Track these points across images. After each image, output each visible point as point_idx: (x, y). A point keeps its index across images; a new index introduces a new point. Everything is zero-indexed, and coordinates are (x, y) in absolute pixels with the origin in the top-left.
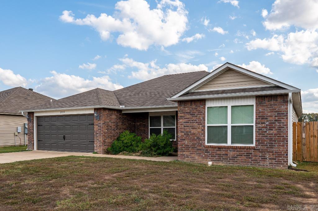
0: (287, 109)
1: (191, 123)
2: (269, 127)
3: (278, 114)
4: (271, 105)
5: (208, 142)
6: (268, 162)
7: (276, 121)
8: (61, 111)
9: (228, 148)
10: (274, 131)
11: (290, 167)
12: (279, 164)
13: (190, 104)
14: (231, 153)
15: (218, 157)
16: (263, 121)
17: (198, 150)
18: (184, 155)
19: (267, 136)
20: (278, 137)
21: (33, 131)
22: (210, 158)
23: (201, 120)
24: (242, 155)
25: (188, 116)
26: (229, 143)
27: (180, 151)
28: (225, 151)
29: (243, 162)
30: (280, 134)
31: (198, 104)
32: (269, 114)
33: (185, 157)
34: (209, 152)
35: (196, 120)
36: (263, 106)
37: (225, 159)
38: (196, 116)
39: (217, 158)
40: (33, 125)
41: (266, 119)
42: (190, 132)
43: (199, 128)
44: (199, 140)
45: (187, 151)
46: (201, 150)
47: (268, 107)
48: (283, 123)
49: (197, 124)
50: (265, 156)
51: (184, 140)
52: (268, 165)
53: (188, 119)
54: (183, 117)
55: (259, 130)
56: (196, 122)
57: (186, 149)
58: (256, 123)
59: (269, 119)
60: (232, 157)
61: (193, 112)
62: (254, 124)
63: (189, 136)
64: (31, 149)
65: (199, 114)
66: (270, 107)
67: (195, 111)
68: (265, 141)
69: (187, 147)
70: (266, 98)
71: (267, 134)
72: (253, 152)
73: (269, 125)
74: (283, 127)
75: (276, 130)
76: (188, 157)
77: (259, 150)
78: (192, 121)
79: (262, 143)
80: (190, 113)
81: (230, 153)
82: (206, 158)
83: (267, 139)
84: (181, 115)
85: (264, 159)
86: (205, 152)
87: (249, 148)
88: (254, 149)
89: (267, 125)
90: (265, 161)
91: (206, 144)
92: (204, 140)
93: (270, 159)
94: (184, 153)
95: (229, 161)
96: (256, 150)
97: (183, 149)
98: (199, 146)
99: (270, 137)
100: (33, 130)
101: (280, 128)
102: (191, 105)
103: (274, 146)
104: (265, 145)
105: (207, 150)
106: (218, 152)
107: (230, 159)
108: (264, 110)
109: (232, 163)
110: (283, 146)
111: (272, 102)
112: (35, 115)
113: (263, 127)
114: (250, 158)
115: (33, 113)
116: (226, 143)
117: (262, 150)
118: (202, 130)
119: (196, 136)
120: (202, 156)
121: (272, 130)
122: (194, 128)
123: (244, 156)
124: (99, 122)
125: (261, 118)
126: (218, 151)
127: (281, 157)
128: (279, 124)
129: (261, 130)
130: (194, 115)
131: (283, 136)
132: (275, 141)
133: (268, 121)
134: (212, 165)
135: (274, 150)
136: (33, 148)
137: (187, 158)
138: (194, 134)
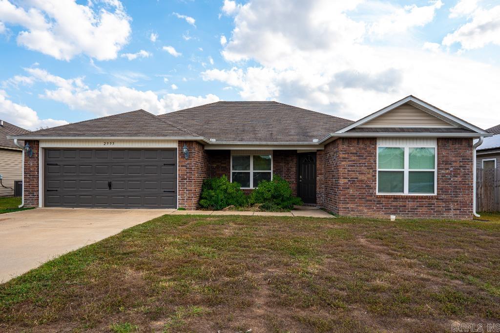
0: (472, 153)
1: (357, 166)
2: (454, 174)
3: (463, 159)
4: (455, 149)
5: (379, 191)
6: (452, 213)
7: (460, 166)
8: (105, 142)
9: (407, 198)
10: (459, 179)
11: (475, 218)
12: (464, 215)
13: (356, 142)
14: (410, 204)
15: (394, 209)
16: (447, 166)
17: (367, 201)
18: (348, 208)
19: (451, 184)
20: (463, 184)
21: (38, 173)
22: (383, 211)
23: (372, 164)
24: (423, 207)
25: (353, 158)
26: (406, 193)
27: (343, 203)
28: (402, 201)
29: (424, 214)
30: (465, 182)
31: (368, 143)
32: (454, 159)
33: (349, 210)
34: (382, 204)
35: (365, 164)
36: (447, 149)
37: (402, 211)
38: (365, 159)
39: (392, 210)
40: (38, 162)
41: (451, 164)
42: (357, 178)
43: (369, 173)
44: (368, 188)
45: (352, 203)
46: (371, 201)
47: (453, 151)
48: (468, 169)
49: (366, 168)
50: (449, 207)
51: (349, 188)
52: (453, 217)
53: (354, 161)
54: (348, 158)
55: (443, 176)
56: (365, 166)
57: (351, 201)
58: (438, 169)
59: (454, 164)
60: (411, 209)
61: (361, 153)
62: (435, 170)
63: (355, 183)
64: (32, 206)
65: (369, 156)
66: (455, 151)
67: (363, 151)
68: (449, 189)
69: (352, 198)
70: (450, 141)
71: (452, 182)
72: (436, 202)
73: (453, 172)
74: (469, 174)
75: (461, 177)
76: (352, 211)
77: (443, 199)
78: (360, 164)
79: (446, 192)
80: (357, 154)
81: (408, 204)
82: (378, 211)
83: (451, 187)
84: (344, 156)
85: (448, 210)
86: (377, 204)
87: (432, 198)
88: (437, 199)
89: (451, 171)
90: (449, 212)
91: (378, 194)
92: (375, 189)
93: (454, 210)
94: (348, 206)
95: (408, 214)
96: (439, 199)
97: (346, 201)
98: (369, 196)
99: (455, 184)
100: (38, 171)
101: (465, 175)
102: (358, 143)
103: (459, 194)
104: (449, 194)
105: (379, 201)
106: (394, 204)
107: (408, 211)
108: (448, 154)
109: (411, 216)
110: (468, 194)
111: (457, 146)
112: (42, 145)
113: (447, 174)
114: (432, 209)
115: (38, 142)
116: (403, 191)
117: (447, 199)
118: (373, 176)
119: (365, 184)
120: (373, 209)
121: (456, 177)
122: (362, 174)
123: (426, 207)
124: (188, 162)
125: (443, 162)
126: (394, 201)
127: (466, 207)
128: (463, 171)
129: (445, 176)
130: (362, 156)
131: (469, 184)
132: (460, 189)
133: (452, 167)
134: (396, 220)
135: (460, 199)
136: (38, 204)
137: (352, 213)
138: (362, 181)
